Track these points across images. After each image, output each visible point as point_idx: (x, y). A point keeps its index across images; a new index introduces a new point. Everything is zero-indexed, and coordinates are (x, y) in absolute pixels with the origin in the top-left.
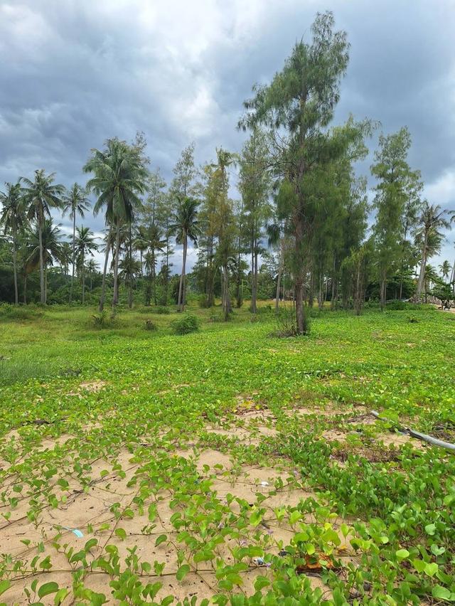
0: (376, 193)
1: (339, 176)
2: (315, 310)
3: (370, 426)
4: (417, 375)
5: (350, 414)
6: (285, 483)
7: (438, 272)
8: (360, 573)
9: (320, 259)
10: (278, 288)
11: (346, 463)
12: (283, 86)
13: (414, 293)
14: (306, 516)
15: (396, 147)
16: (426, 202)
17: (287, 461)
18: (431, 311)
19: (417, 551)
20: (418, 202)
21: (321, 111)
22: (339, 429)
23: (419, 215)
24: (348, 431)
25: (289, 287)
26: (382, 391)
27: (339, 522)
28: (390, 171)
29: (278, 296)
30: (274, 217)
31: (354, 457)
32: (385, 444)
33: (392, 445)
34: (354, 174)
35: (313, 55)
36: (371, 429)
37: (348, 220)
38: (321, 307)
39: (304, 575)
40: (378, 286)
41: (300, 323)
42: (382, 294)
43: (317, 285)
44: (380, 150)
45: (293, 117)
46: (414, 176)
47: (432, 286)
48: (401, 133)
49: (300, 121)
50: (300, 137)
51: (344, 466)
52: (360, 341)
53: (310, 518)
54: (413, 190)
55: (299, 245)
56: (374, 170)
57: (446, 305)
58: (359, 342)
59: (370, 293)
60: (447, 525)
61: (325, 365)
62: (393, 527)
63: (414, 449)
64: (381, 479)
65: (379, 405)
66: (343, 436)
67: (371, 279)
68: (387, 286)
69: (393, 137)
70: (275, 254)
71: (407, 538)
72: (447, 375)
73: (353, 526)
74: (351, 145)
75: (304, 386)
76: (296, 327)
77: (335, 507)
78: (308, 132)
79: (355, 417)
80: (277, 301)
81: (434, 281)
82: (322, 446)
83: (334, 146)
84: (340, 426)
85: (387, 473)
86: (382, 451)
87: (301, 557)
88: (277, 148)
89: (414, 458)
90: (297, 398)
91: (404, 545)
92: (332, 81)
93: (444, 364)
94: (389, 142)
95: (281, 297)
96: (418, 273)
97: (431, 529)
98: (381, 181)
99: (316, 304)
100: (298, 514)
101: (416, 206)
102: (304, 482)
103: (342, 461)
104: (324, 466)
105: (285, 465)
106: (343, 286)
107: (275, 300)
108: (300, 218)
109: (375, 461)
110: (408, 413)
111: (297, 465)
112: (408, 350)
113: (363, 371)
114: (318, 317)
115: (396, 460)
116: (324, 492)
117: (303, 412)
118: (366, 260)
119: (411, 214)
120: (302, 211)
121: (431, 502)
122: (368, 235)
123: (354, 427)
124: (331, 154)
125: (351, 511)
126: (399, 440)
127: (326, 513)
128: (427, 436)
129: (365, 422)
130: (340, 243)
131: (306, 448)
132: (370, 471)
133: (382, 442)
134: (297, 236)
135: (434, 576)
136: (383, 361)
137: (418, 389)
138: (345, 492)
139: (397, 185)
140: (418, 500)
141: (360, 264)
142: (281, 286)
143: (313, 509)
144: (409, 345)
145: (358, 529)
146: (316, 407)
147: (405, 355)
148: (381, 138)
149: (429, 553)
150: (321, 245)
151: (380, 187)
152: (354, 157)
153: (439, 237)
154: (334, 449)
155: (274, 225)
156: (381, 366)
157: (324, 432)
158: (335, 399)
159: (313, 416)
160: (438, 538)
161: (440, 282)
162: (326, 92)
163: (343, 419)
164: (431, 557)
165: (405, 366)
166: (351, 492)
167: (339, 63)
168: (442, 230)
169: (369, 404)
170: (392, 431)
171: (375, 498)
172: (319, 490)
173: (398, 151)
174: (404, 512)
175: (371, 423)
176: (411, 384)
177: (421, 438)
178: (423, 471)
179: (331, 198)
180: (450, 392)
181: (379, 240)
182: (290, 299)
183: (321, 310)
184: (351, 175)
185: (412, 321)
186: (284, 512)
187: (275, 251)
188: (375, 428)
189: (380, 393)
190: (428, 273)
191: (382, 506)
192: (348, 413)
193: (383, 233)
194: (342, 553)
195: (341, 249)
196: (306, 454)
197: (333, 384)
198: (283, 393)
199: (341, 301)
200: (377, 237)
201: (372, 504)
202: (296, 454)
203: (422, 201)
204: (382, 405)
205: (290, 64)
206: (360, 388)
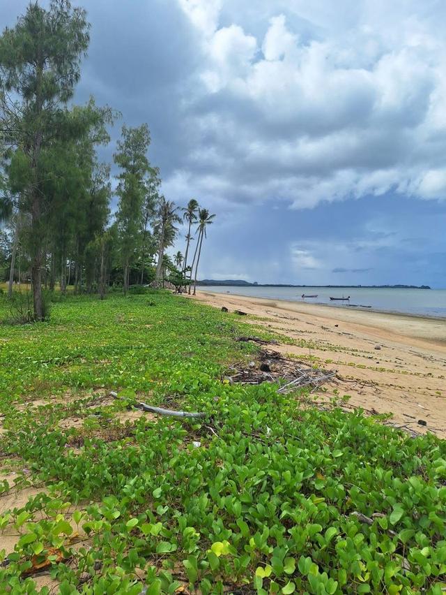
0: (118, 181)
1: (81, 157)
2: (56, 294)
3: (108, 407)
4: (154, 353)
5: (89, 398)
6: (11, 484)
7: (173, 260)
8: (91, 555)
9: (62, 241)
10: (12, 270)
11: (82, 448)
12: (15, 46)
13: (154, 279)
14: (34, 515)
15: (137, 141)
16: (163, 197)
17: (16, 460)
18: (167, 295)
19: (145, 516)
20: (156, 196)
21: (60, 85)
22: (77, 416)
23: (157, 208)
24: (86, 416)
25: (24, 269)
26: (121, 372)
27: (72, 510)
28: (131, 163)
29: (11, 278)
30: (5, 189)
31: (91, 440)
32: (121, 422)
33: (127, 421)
34: (96, 158)
35: (50, 23)
36: (109, 410)
37: (91, 204)
38: (64, 291)
39: (30, 579)
40: (121, 271)
41: (37, 307)
42: (125, 279)
43: (59, 268)
44: (123, 140)
45: (28, 83)
46: (154, 172)
47: (168, 273)
48: (143, 128)
49: (35, 89)
50: (37, 107)
51: (79, 452)
52: (103, 324)
53: (40, 515)
54: (152, 184)
55: (36, 223)
56: (117, 159)
57: (179, 290)
58: (102, 326)
59: (114, 278)
60: (171, 485)
61: (65, 351)
62: (124, 501)
63: (147, 421)
64: (115, 457)
65: (118, 385)
66: (81, 421)
67: (115, 265)
68: (130, 271)
69: (134, 131)
70: (8, 232)
71: (137, 507)
72: (177, 351)
73: (86, 510)
74: (92, 128)
75: (41, 375)
76: (33, 313)
77: (69, 496)
78: (46, 104)
79: (94, 402)
80: (11, 285)
81: (170, 269)
82: (57, 437)
83: (74, 126)
84: (78, 412)
85: (122, 450)
86: (118, 429)
87: (28, 560)
88: (8, 112)
89: (146, 430)
90: (30, 390)
91: (135, 514)
92: (73, 57)
93: (175, 341)
94: (131, 135)
95: (16, 279)
96: (157, 261)
97: (157, 492)
98: (124, 170)
99: (57, 288)
100: (26, 514)
101: (155, 200)
102: (34, 479)
103: (78, 447)
104: (59, 456)
105: (12, 466)
106: (87, 270)
107: (8, 283)
108: (37, 194)
109: (112, 440)
110: (143, 389)
111: (28, 462)
112: (146, 330)
113: (104, 354)
114: (60, 301)
115: (131, 435)
116: (57, 483)
117: (37, 404)
118: (110, 245)
119: (151, 206)
120: (40, 187)
121: (159, 468)
122: (112, 220)
123: (92, 410)
124: (71, 132)
125: (84, 496)
126: (135, 415)
127: (57, 505)
128: (158, 409)
129: (103, 404)
130: (83, 226)
131: (38, 443)
132: (106, 451)
133: (119, 420)
134: (33, 213)
135: (159, 534)
136: (123, 343)
137: (153, 366)
138: (79, 479)
139: (139, 177)
140: (148, 468)
141: (103, 249)
142: (15, 267)
143: (43, 505)
144: (148, 326)
145: (91, 511)
146: (53, 396)
147: (144, 336)
148: (124, 129)
149: (155, 514)
150: (63, 226)
151: (122, 176)
152: (96, 140)
153: (174, 230)
154: (71, 437)
155: (5, 199)
156: (122, 348)
157: (61, 421)
158: (74, 385)
159: (49, 406)
160: (164, 499)
161: (173, 269)
162: (66, 67)
163: (81, 405)
164: (156, 518)
165: (144, 346)
166: (85, 476)
167: (80, 40)
168: (176, 224)
169: (109, 386)
170: (129, 408)
171: (109, 477)
172: (52, 483)
173: (139, 145)
174: (135, 483)
175: (109, 404)
176: (147, 362)
177: (153, 411)
178: (154, 441)
179: (72, 178)
180: (179, 366)
181: (122, 227)
182: (27, 282)
183: (63, 294)
184: (93, 159)
185: (151, 305)
186: (9, 517)
187: (8, 227)
188: (113, 408)
189: (119, 374)
190: (165, 261)
191: (116, 483)
192: (87, 398)
193: (125, 221)
194: (74, 540)
195: (84, 233)
196: (38, 448)
197: (73, 370)
198: (14, 387)
199: (85, 286)
200: (120, 224)
201: (107, 483)
202: (27, 450)
203: (160, 196)
204: (121, 385)
205: (23, 24)
206: (100, 372)
